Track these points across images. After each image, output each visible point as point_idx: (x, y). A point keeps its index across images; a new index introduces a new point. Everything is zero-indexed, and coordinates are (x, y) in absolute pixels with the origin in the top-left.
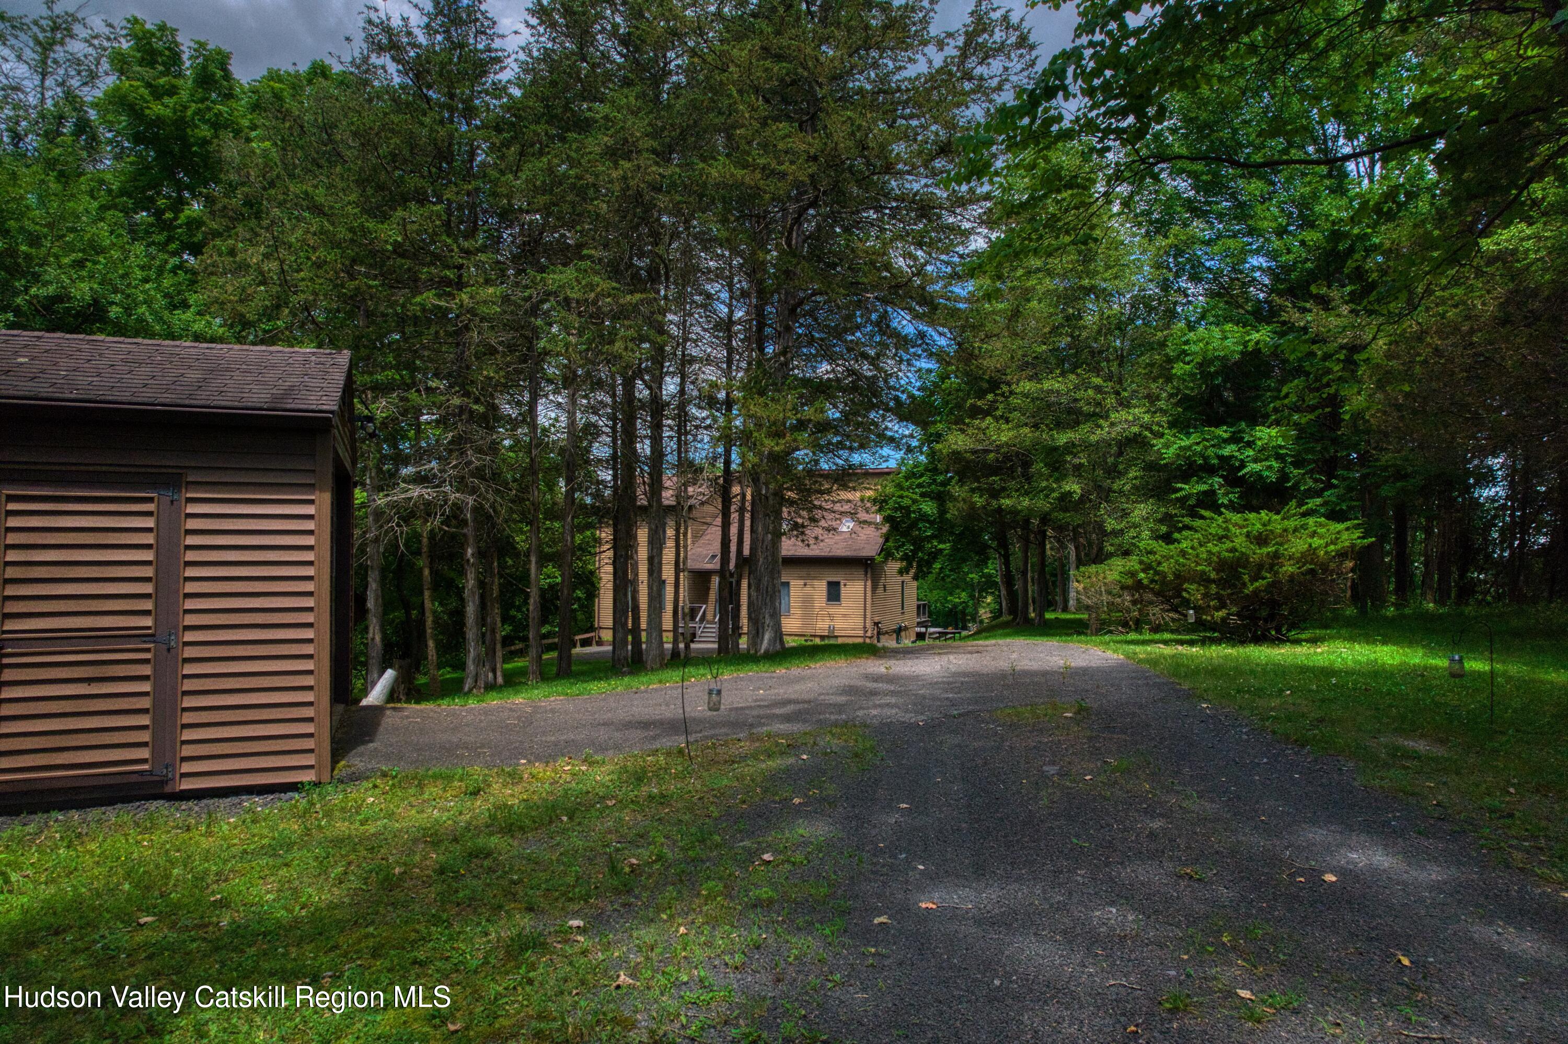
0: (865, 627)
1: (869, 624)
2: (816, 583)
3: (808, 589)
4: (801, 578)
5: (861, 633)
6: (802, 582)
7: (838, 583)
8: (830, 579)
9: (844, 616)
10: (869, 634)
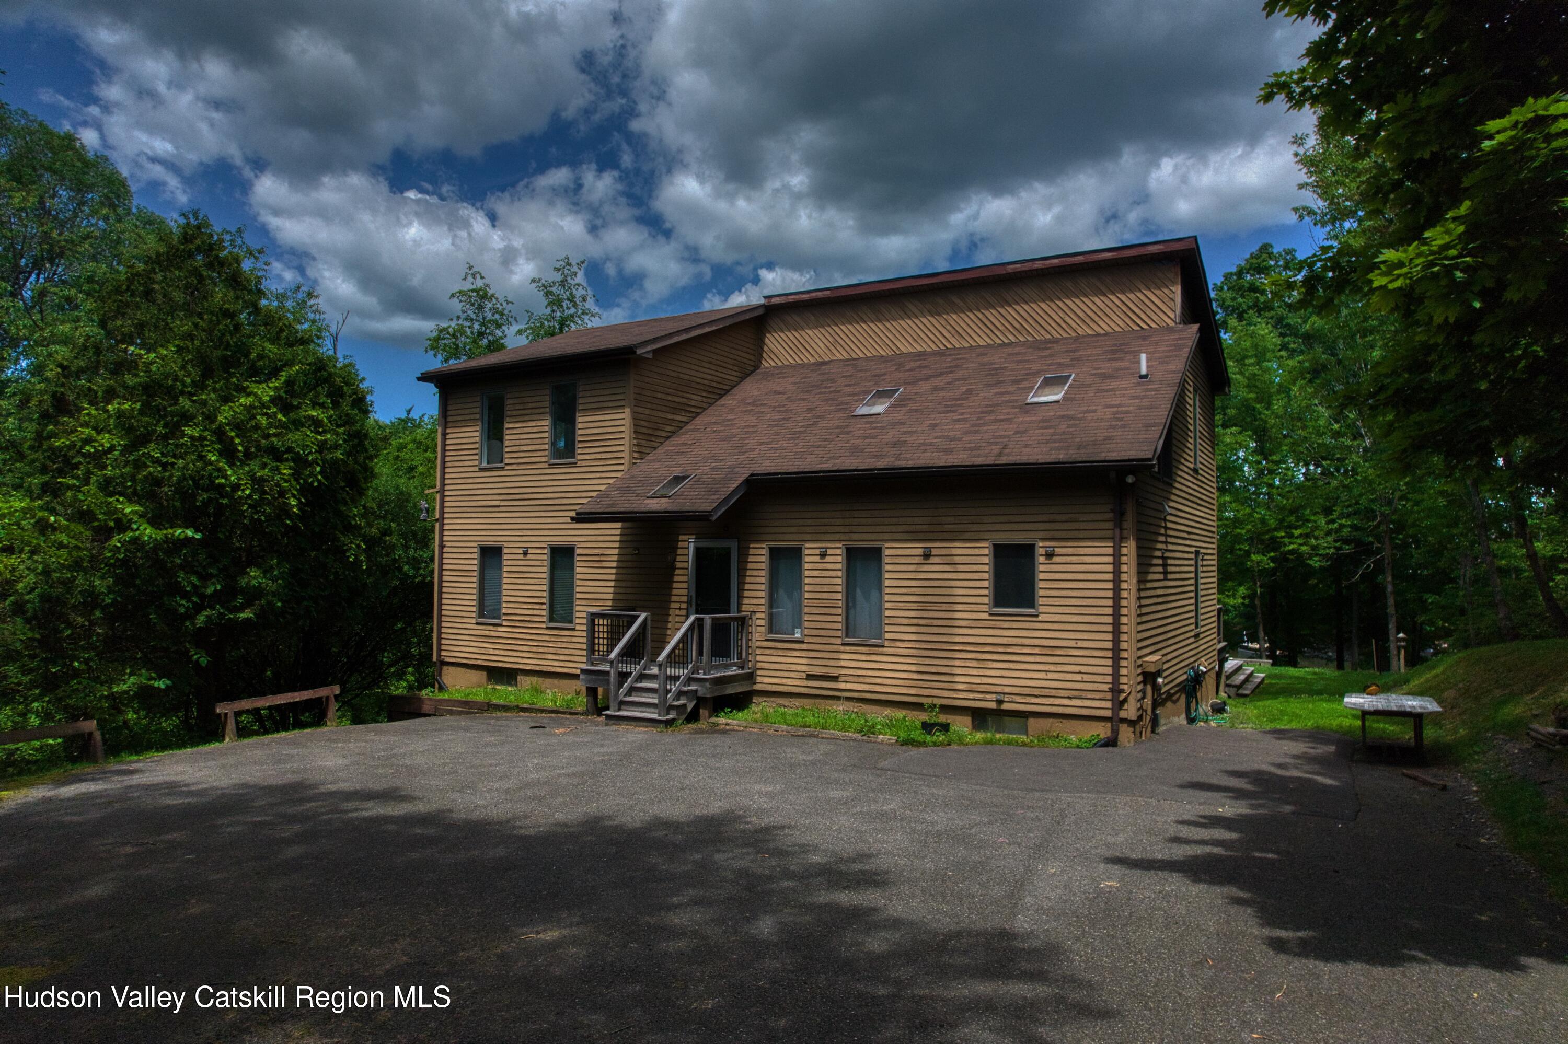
0: (1116, 690)
1: (1129, 680)
2: (959, 549)
3: (935, 570)
4: (913, 536)
5: (1104, 707)
6: (917, 549)
7: (1028, 550)
8: (1005, 538)
9: (1049, 651)
10: (1130, 711)
